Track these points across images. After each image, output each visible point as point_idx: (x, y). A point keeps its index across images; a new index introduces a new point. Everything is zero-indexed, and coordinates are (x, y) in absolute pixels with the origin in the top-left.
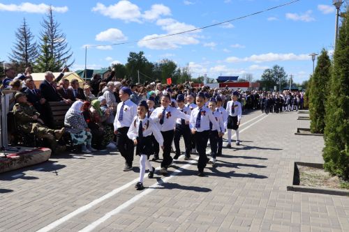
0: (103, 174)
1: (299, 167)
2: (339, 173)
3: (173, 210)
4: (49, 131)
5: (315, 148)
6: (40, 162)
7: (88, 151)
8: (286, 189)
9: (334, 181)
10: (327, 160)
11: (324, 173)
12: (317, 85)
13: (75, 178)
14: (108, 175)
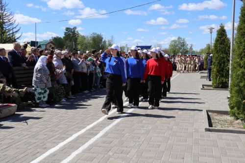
0: (61, 123)
1: (210, 114)
2: (242, 117)
3: (123, 148)
4: (14, 91)
5: (218, 99)
6: (9, 115)
8: (204, 130)
9: (238, 123)
10: (232, 108)
11: (229, 118)
13: (40, 126)
14: (66, 123)
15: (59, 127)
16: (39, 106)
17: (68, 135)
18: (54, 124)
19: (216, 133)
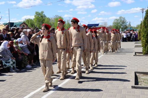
0: (24, 84)
1: (137, 74)
5: (146, 63)
7: (14, 71)
8: (131, 88)
12: (146, 27)
14: (26, 84)
15: (21, 87)
16: (11, 71)
17: (27, 93)
18: (18, 85)
19: (140, 89)
